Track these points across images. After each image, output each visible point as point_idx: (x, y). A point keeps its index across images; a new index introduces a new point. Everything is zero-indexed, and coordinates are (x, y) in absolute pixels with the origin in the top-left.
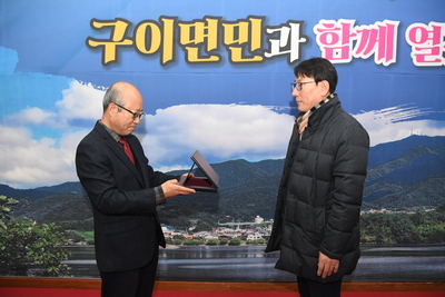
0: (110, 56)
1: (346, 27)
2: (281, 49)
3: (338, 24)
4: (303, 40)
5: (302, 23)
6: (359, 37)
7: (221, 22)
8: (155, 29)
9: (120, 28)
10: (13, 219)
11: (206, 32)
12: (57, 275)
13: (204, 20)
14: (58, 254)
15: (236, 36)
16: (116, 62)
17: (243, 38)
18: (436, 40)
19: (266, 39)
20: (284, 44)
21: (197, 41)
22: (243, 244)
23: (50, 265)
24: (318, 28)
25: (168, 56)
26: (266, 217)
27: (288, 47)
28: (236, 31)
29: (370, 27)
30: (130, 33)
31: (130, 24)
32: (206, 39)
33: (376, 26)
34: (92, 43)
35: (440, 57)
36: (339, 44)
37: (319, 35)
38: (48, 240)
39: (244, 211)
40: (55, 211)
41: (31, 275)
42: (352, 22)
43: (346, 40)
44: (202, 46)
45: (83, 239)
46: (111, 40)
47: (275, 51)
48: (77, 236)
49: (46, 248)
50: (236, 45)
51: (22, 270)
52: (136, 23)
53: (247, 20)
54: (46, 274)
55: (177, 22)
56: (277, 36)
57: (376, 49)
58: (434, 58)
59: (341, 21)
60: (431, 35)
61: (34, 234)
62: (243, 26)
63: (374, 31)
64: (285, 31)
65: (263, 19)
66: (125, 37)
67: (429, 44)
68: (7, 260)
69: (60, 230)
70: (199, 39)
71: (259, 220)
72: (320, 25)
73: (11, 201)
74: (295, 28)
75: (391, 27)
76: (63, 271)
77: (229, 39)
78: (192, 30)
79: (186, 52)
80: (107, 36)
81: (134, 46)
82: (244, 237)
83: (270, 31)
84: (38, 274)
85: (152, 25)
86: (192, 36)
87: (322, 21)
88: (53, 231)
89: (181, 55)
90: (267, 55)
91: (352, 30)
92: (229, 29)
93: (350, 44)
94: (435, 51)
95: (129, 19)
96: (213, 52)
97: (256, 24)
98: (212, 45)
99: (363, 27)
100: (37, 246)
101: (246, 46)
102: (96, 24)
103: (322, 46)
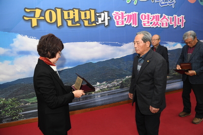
0: (34, 23)
1: (122, 14)
2: (102, 21)
3: (120, 13)
4: (109, 18)
5: (108, 12)
6: (126, 17)
7: (79, 11)
8: (53, 13)
9: (38, 12)
11: (74, 14)
12: (17, 120)
13: (73, 10)
14: (17, 111)
15: (86, 16)
16: (38, 26)
17: (88, 17)
18: (148, 19)
19: (97, 17)
20: (103, 19)
23: (14, 116)
25: (59, 24)
26: (100, 82)
27: (104, 20)
28: (85, 14)
29: (130, 14)
30: (43, 13)
31: (42, 10)
32: (74, 17)
33: (131, 14)
34: (25, 18)
35: (150, 24)
36: (121, 20)
37: (114, 16)
38: (12, 105)
39: (93, 81)
40: (14, 92)
41: (5, 122)
42: (124, 12)
43: (122, 18)
44: (73, 20)
45: (28, 102)
46: (34, 17)
47: (100, 22)
48: (26, 101)
49: (11, 109)
50: (86, 20)
52: (45, 10)
53: (89, 10)
54: (12, 120)
55: (62, 10)
56: (100, 16)
57: (132, 22)
58: (148, 24)
59: (121, 11)
60: (147, 17)
61: (4, 104)
62: (88, 13)
64: (103, 14)
65: (95, 10)
66: (40, 16)
67: (146, 20)
69: (17, 100)
70: (72, 17)
71: (98, 84)
72: (114, 13)
74: (106, 13)
75: (136, 14)
76: (19, 118)
77: (83, 17)
78: (69, 13)
79: (67, 22)
80: (33, 15)
81: (45, 19)
83: (97, 14)
84: (8, 121)
85: (52, 11)
86: (69, 16)
87: (115, 11)
88: (13, 101)
89: (65, 23)
90: (97, 23)
91: (124, 15)
92: (83, 13)
93: (124, 20)
94: (148, 22)
95: (41, 8)
96: (77, 22)
97: (93, 12)
98: (77, 19)
99: (128, 14)
100: (7, 109)
101: (89, 20)
102: (27, 10)
103: (115, 20)
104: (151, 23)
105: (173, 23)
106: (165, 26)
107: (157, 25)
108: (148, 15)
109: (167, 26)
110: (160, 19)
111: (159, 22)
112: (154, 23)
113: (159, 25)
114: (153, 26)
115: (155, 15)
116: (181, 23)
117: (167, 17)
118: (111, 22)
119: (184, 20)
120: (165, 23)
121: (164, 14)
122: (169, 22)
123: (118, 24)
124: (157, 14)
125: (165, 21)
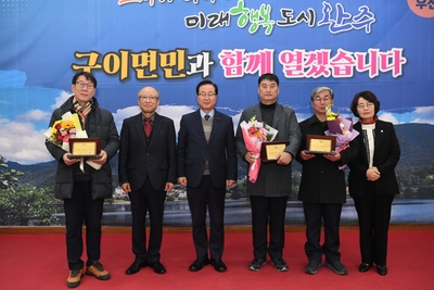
1: (239, 54)
2: (197, 69)
3: (234, 52)
4: (212, 63)
5: (210, 53)
6: (248, 60)
7: (158, 53)
8: (116, 58)
9: (94, 57)
10: (20, 185)
11: (149, 59)
12: (49, 224)
13: (147, 52)
14: (50, 209)
15: (168, 61)
17: (173, 63)
18: (299, 61)
19: (188, 63)
20: (199, 66)
21: (143, 65)
22: (176, 200)
23: (45, 217)
24: (221, 55)
25: (124, 75)
27: (202, 68)
28: (168, 57)
29: (255, 54)
30: (100, 60)
31: (100, 55)
32: (149, 63)
33: (259, 52)
34: (75, 67)
35: (302, 71)
36: (235, 65)
37: (221, 59)
38: (44, 200)
40: (49, 179)
41: (31, 225)
42: (243, 51)
43: (239, 62)
44: (147, 68)
46: (87, 65)
47: (194, 70)
49: (42, 205)
50: (168, 67)
51: (24, 221)
52: (104, 54)
53: (175, 51)
54: (42, 224)
55: (130, 54)
56: (195, 61)
57: (259, 68)
58: (298, 72)
59: (236, 50)
60: (295, 58)
61: (34, 195)
62: (173, 55)
63: (258, 56)
64: (199, 57)
65: (185, 50)
66: (97, 63)
67: (295, 63)
68: (14, 214)
69: (52, 192)
70: (144, 64)
72: (222, 53)
73: (19, 173)
74: (206, 55)
75: (269, 53)
76: (53, 222)
77: (163, 64)
78: (140, 58)
79: (136, 72)
80: (85, 62)
81: (103, 69)
82: (177, 195)
83: (190, 58)
84: (36, 224)
85: (115, 56)
86: (140, 62)
87: (224, 51)
88: (47, 193)
89: (133, 74)
90: (188, 73)
91: (244, 56)
92: (163, 57)
93: (242, 65)
94: (299, 68)
95: (99, 51)
96: (153, 72)
97: (181, 53)
98: (153, 67)
99: (250, 54)
100: (36, 203)
101: (175, 68)
102: (78, 55)
103: (224, 67)
104: (306, 70)
105: (367, 67)
106: (343, 74)
107: (323, 73)
108: (299, 55)
109: (348, 72)
110: (330, 61)
111: (327, 67)
112: (314, 68)
113: (327, 73)
114: (313, 75)
115: (315, 52)
116: (391, 67)
117: (349, 54)
118: (215, 70)
119: (401, 58)
120: (342, 67)
121: (340, 50)
122: (356, 64)
123: (229, 73)
124: (322, 51)
125: (342, 64)
